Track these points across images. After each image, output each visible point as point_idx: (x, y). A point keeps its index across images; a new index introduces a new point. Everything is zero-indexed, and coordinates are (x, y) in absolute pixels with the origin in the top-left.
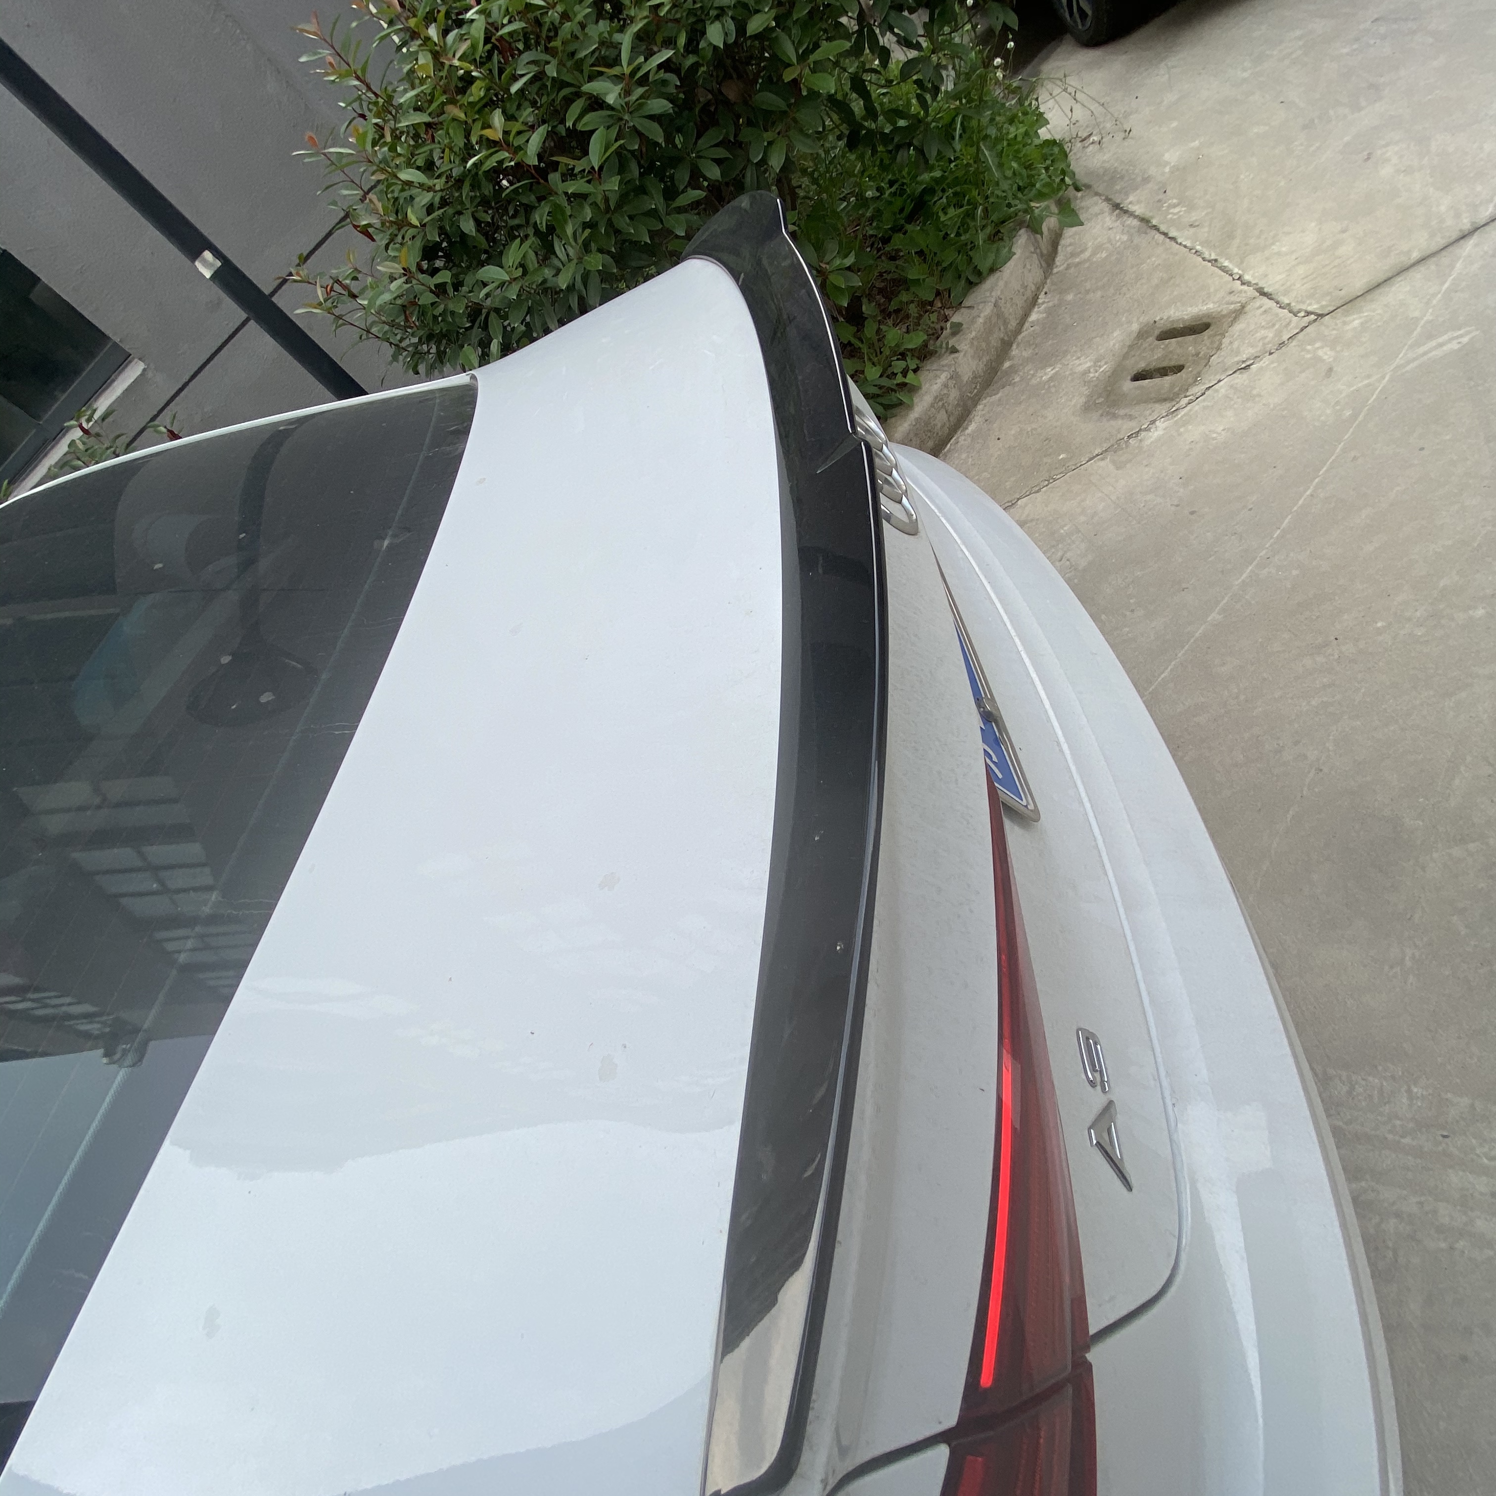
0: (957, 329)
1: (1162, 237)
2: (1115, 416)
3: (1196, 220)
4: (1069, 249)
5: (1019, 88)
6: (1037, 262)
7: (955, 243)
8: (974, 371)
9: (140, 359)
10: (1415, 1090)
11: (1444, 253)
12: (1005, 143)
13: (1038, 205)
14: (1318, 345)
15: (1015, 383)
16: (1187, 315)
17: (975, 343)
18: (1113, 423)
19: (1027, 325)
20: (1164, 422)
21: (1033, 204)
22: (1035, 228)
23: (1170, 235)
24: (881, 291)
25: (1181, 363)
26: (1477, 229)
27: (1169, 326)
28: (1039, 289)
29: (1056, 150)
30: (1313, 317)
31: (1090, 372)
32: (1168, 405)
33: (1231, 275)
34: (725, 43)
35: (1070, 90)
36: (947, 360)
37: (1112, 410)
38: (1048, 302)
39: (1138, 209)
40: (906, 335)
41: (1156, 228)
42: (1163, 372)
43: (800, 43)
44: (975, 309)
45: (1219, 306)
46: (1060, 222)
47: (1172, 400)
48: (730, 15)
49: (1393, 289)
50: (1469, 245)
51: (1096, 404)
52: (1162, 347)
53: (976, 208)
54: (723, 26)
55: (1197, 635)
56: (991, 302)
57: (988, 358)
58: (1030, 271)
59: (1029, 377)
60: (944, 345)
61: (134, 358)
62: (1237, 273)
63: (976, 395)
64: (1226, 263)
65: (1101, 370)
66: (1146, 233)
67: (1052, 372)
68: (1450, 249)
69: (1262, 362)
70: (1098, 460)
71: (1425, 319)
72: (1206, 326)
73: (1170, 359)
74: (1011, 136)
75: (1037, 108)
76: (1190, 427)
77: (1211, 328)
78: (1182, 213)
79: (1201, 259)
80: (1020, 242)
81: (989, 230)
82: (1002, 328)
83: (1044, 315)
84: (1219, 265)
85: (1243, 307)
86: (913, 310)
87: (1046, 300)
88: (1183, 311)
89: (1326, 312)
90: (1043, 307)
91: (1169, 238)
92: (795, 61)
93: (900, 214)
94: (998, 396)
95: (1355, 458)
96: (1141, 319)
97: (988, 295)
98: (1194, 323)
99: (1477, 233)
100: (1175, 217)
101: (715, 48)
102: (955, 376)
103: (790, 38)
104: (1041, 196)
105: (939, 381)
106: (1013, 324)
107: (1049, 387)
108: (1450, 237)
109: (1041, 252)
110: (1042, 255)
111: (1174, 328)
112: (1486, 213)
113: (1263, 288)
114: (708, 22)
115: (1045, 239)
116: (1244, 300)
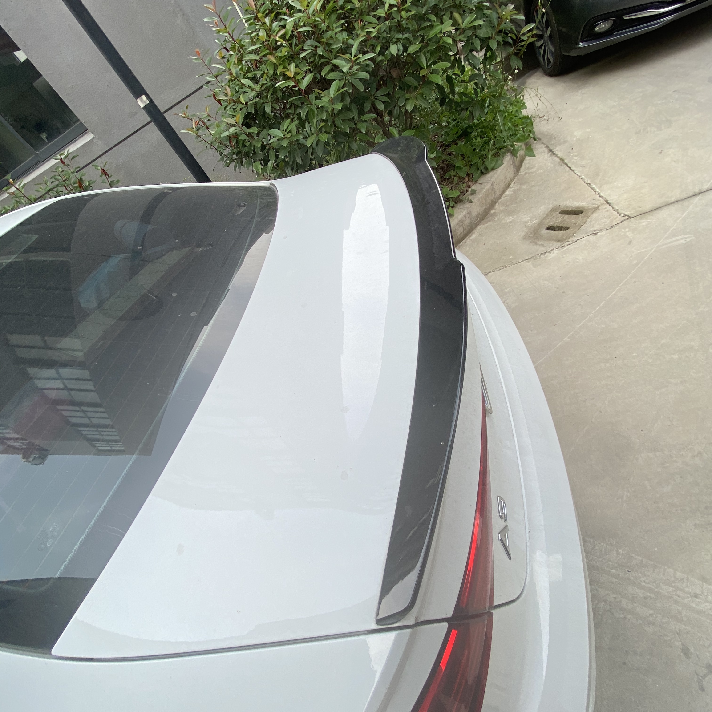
0: (474, 192)
1: (569, 169)
2: (536, 244)
3: (584, 165)
4: (528, 165)
5: (516, 89)
6: (513, 169)
7: (478, 154)
8: (478, 212)
9: (92, 133)
10: (620, 551)
11: (686, 200)
12: (507, 114)
13: (517, 144)
14: (627, 230)
15: (495, 220)
16: (574, 205)
17: (481, 200)
18: (535, 247)
19: (504, 196)
20: (557, 251)
21: (515, 143)
22: (514, 154)
23: (572, 169)
24: (442, 168)
25: (568, 226)
26: (700, 193)
27: (565, 209)
28: (511, 180)
29: (529, 121)
30: (627, 217)
31: (528, 222)
32: (560, 243)
33: (595, 192)
34: (397, 54)
35: (539, 96)
36: (467, 205)
37: (536, 241)
38: (515, 187)
39: (560, 154)
40: (451, 191)
41: (566, 164)
42: (560, 228)
43: (429, 60)
44: (483, 185)
45: (588, 205)
46: (525, 153)
47: (562, 241)
48: (401, 42)
49: (662, 212)
50: (697, 199)
51: (529, 237)
52: (561, 217)
53: (490, 141)
54: (398, 46)
55: (558, 346)
56: (490, 183)
57: (485, 207)
58: (509, 172)
59: (502, 219)
60: (467, 198)
61: (89, 131)
62: (598, 192)
63: (477, 223)
64: (594, 186)
65: (533, 222)
66: (561, 165)
67: (512, 219)
68: (688, 199)
69: (603, 232)
70: (527, 262)
71: (673, 227)
72: (582, 212)
73: (564, 224)
74: (510, 111)
75: (523, 100)
76: (568, 255)
77: (584, 213)
78: (578, 160)
79: (583, 182)
80: (507, 158)
81: (494, 151)
82: (493, 195)
83: (512, 193)
84: (591, 186)
85: (598, 207)
86: (456, 180)
87: (514, 186)
88: (572, 203)
89: (633, 216)
90: (512, 189)
91: (571, 170)
92: (425, 66)
93: (455, 135)
94: (486, 225)
95: (635, 282)
96: (554, 203)
97: (489, 180)
98: (576, 210)
99: (701, 194)
100: (575, 161)
101: (392, 55)
102: (469, 213)
103: (425, 57)
104: (519, 140)
105: (462, 214)
106: (498, 194)
107: (510, 225)
108: (689, 194)
109: (515, 165)
110: (515, 166)
111: (567, 210)
112: (706, 186)
113: (608, 200)
114: (391, 44)
115: (518, 160)
116: (599, 204)
